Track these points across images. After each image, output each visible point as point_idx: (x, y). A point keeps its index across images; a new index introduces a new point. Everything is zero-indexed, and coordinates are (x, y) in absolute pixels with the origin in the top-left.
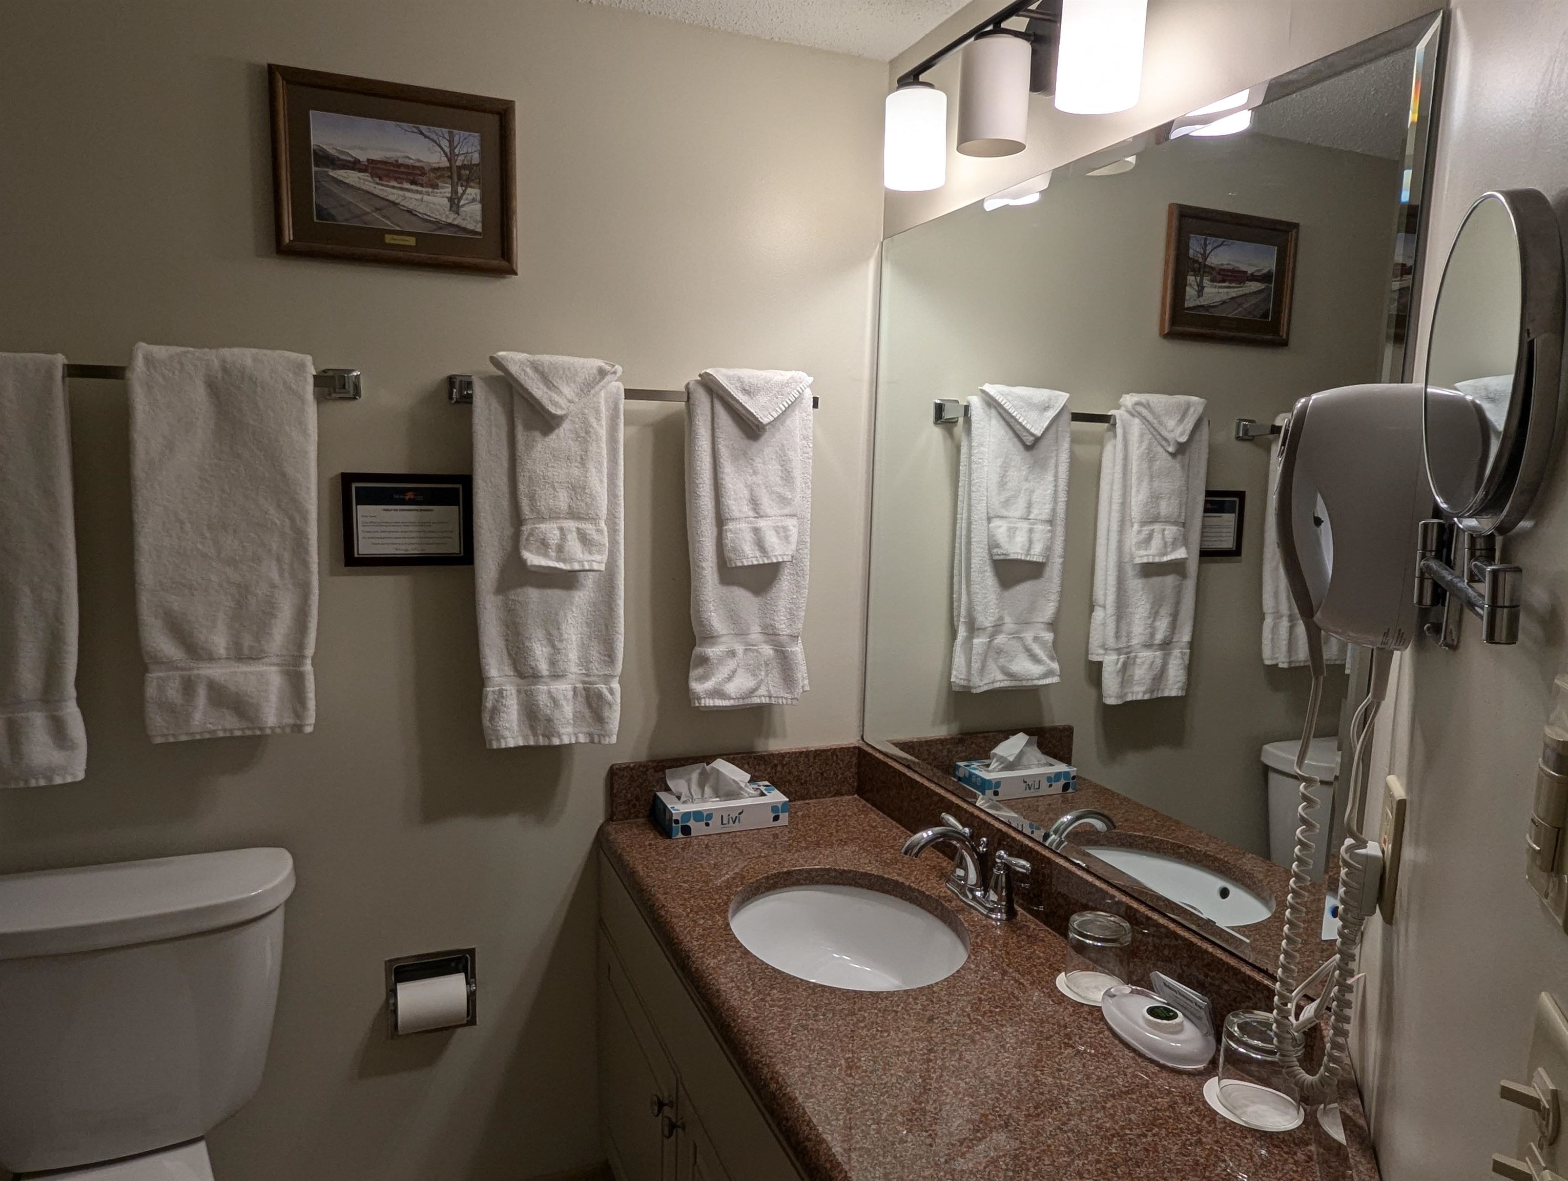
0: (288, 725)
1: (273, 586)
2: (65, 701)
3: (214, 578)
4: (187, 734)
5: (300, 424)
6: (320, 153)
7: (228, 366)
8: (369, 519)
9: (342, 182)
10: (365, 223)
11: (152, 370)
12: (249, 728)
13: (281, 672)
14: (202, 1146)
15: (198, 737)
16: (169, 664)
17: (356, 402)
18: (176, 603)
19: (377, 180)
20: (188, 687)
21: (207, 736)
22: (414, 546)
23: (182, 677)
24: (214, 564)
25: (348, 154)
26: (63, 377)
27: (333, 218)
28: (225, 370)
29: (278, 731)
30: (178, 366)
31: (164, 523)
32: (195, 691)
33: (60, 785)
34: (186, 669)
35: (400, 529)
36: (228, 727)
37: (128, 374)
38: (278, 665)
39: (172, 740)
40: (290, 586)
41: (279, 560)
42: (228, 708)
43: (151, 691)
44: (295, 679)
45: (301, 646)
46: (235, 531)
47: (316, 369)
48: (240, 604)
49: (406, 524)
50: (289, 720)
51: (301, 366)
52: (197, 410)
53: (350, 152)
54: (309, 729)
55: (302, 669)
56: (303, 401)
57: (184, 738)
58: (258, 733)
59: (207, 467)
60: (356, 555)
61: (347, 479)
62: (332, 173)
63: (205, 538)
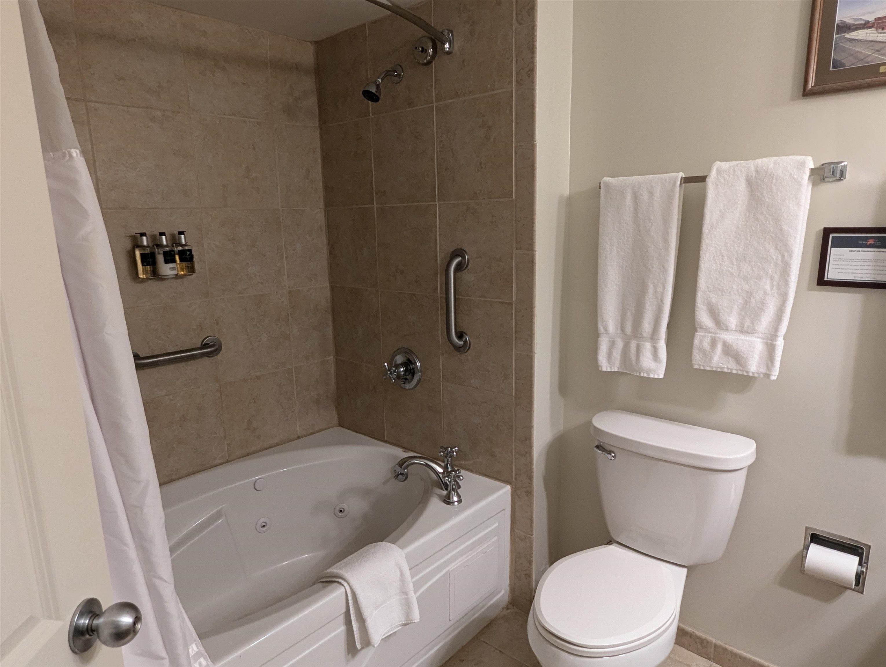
0: (762, 373)
1: (766, 293)
2: (659, 340)
3: (735, 287)
4: (710, 367)
5: (796, 198)
6: (841, 25)
7: (759, 169)
8: (838, 257)
9: (854, 40)
10: (867, 63)
11: (719, 176)
12: (741, 370)
13: (763, 343)
14: (685, 570)
15: (714, 369)
16: (706, 330)
17: (841, 182)
18: (714, 298)
19: (880, 31)
20: (714, 343)
21: (719, 370)
22: (868, 275)
23: (711, 337)
24: (736, 279)
25: (861, 19)
26: (681, 184)
27: (843, 65)
28: (757, 172)
29: (756, 375)
30: (732, 172)
31: (714, 257)
32: (716, 345)
33: (652, 378)
34: (714, 333)
35: (859, 264)
36: (730, 366)
37: (707, 180)
38: (762, 338)
39: (702, 368)
40: (776, 294)
41: (772, 279)
42: (732, 357)
43: (696, 342)
44: (771, 348)
45: (776, 330)
46: (750, 262)
47: (814, 164)
48: (746, 302)
49: (864, 260)
50: (763, 370)
51: (803, 164)
52: (739, 195)
53: (863, 18)
54: (773, 378)
55: (774, 343)
56: (800, 184)
57: (708, 368)
58: (745, 374)
59: (740, 226)
60: (825, 279)
61: (827, 232)
62: (847, 36)
63: (733, 264)
